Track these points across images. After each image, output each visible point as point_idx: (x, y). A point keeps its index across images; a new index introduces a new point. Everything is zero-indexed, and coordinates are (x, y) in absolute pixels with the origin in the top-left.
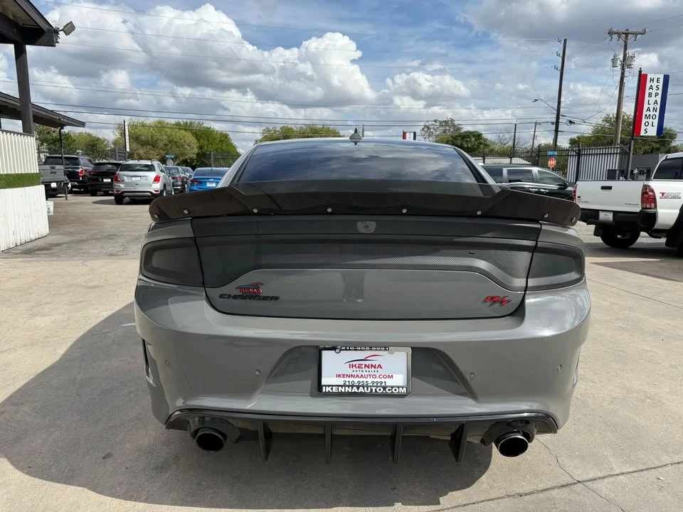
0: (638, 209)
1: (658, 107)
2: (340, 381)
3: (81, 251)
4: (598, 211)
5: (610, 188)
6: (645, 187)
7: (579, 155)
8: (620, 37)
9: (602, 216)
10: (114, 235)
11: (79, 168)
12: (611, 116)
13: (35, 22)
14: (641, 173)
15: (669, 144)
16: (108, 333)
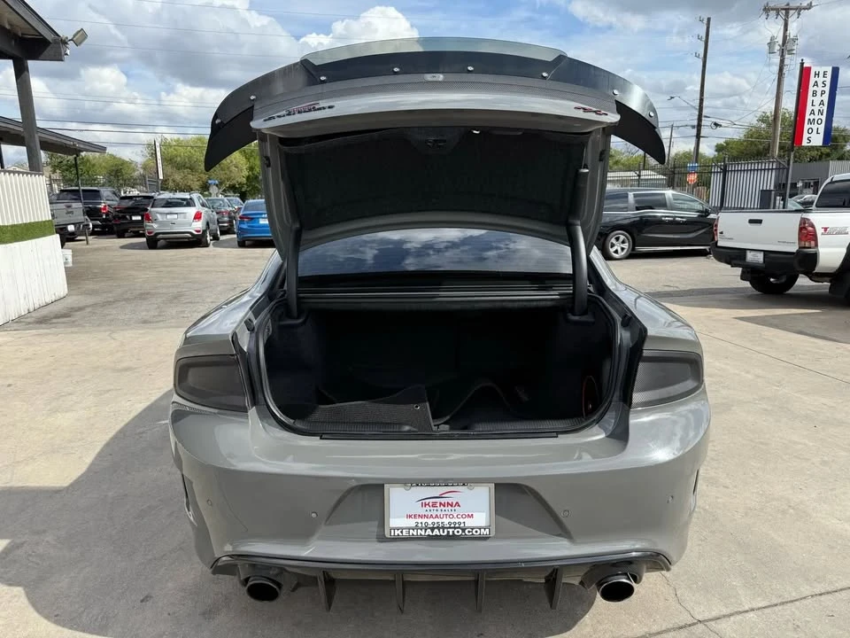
0: (794, 249)
1: (825, 108)
2: (412, 523)
3: (109, 317)
4: (744, 251)
5: (760, 222)
6: (804, 221)
7: (725, 171)
8: (778, 14)
9: (750, 257)
10: (148, 294)
11: (100, 203)
12: (768, 114)
13: (37, 31)
14: (807, 186)
15: (842, 148)
16: (143, 432)
